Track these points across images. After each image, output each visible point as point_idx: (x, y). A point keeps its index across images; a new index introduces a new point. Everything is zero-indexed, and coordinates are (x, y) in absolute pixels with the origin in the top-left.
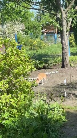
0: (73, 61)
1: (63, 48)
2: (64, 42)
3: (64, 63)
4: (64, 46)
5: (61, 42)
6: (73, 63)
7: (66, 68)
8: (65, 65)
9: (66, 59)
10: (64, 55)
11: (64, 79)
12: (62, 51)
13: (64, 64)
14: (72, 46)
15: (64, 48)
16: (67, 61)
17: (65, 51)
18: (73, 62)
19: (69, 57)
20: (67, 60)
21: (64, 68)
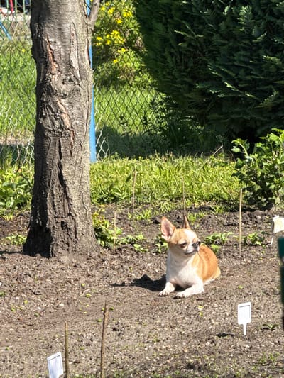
0: (116, 199)
1: (43, 89)
2: (51, 39)
3: (45, 217)
4: (55, 80)
5: (30, 43)
6: (123, 221)
7: (65, 259)
8: (58, 233)
9: (63, 183)
10: (51, 151)
11: (49, 349)
12: (40, 115)
13: (52, 223)
14: (111, 81)
15: (51, 92)
16: (76, 203)
17: (57, 114)
18: (118, 210)
19: (87, 167)
20: (73, 194)
21: (47, 253)
